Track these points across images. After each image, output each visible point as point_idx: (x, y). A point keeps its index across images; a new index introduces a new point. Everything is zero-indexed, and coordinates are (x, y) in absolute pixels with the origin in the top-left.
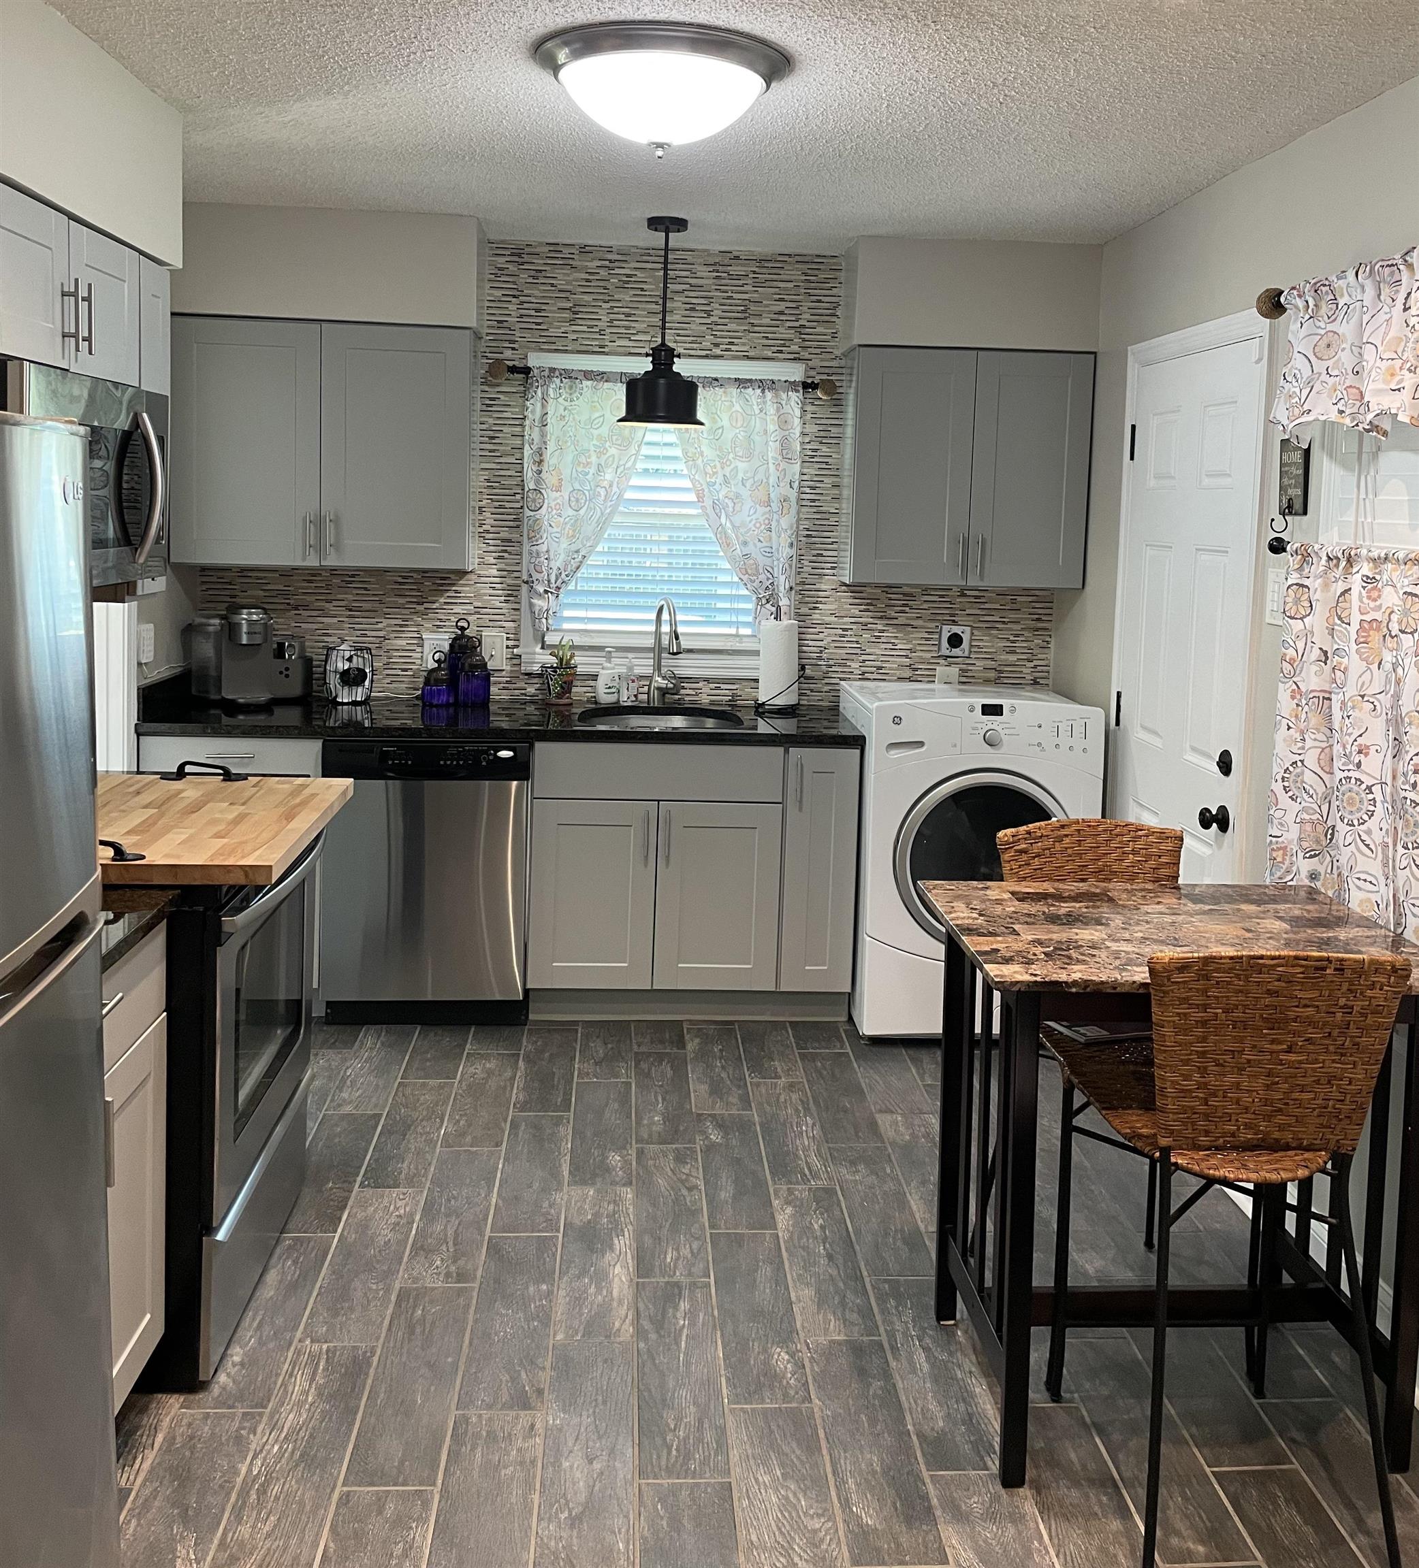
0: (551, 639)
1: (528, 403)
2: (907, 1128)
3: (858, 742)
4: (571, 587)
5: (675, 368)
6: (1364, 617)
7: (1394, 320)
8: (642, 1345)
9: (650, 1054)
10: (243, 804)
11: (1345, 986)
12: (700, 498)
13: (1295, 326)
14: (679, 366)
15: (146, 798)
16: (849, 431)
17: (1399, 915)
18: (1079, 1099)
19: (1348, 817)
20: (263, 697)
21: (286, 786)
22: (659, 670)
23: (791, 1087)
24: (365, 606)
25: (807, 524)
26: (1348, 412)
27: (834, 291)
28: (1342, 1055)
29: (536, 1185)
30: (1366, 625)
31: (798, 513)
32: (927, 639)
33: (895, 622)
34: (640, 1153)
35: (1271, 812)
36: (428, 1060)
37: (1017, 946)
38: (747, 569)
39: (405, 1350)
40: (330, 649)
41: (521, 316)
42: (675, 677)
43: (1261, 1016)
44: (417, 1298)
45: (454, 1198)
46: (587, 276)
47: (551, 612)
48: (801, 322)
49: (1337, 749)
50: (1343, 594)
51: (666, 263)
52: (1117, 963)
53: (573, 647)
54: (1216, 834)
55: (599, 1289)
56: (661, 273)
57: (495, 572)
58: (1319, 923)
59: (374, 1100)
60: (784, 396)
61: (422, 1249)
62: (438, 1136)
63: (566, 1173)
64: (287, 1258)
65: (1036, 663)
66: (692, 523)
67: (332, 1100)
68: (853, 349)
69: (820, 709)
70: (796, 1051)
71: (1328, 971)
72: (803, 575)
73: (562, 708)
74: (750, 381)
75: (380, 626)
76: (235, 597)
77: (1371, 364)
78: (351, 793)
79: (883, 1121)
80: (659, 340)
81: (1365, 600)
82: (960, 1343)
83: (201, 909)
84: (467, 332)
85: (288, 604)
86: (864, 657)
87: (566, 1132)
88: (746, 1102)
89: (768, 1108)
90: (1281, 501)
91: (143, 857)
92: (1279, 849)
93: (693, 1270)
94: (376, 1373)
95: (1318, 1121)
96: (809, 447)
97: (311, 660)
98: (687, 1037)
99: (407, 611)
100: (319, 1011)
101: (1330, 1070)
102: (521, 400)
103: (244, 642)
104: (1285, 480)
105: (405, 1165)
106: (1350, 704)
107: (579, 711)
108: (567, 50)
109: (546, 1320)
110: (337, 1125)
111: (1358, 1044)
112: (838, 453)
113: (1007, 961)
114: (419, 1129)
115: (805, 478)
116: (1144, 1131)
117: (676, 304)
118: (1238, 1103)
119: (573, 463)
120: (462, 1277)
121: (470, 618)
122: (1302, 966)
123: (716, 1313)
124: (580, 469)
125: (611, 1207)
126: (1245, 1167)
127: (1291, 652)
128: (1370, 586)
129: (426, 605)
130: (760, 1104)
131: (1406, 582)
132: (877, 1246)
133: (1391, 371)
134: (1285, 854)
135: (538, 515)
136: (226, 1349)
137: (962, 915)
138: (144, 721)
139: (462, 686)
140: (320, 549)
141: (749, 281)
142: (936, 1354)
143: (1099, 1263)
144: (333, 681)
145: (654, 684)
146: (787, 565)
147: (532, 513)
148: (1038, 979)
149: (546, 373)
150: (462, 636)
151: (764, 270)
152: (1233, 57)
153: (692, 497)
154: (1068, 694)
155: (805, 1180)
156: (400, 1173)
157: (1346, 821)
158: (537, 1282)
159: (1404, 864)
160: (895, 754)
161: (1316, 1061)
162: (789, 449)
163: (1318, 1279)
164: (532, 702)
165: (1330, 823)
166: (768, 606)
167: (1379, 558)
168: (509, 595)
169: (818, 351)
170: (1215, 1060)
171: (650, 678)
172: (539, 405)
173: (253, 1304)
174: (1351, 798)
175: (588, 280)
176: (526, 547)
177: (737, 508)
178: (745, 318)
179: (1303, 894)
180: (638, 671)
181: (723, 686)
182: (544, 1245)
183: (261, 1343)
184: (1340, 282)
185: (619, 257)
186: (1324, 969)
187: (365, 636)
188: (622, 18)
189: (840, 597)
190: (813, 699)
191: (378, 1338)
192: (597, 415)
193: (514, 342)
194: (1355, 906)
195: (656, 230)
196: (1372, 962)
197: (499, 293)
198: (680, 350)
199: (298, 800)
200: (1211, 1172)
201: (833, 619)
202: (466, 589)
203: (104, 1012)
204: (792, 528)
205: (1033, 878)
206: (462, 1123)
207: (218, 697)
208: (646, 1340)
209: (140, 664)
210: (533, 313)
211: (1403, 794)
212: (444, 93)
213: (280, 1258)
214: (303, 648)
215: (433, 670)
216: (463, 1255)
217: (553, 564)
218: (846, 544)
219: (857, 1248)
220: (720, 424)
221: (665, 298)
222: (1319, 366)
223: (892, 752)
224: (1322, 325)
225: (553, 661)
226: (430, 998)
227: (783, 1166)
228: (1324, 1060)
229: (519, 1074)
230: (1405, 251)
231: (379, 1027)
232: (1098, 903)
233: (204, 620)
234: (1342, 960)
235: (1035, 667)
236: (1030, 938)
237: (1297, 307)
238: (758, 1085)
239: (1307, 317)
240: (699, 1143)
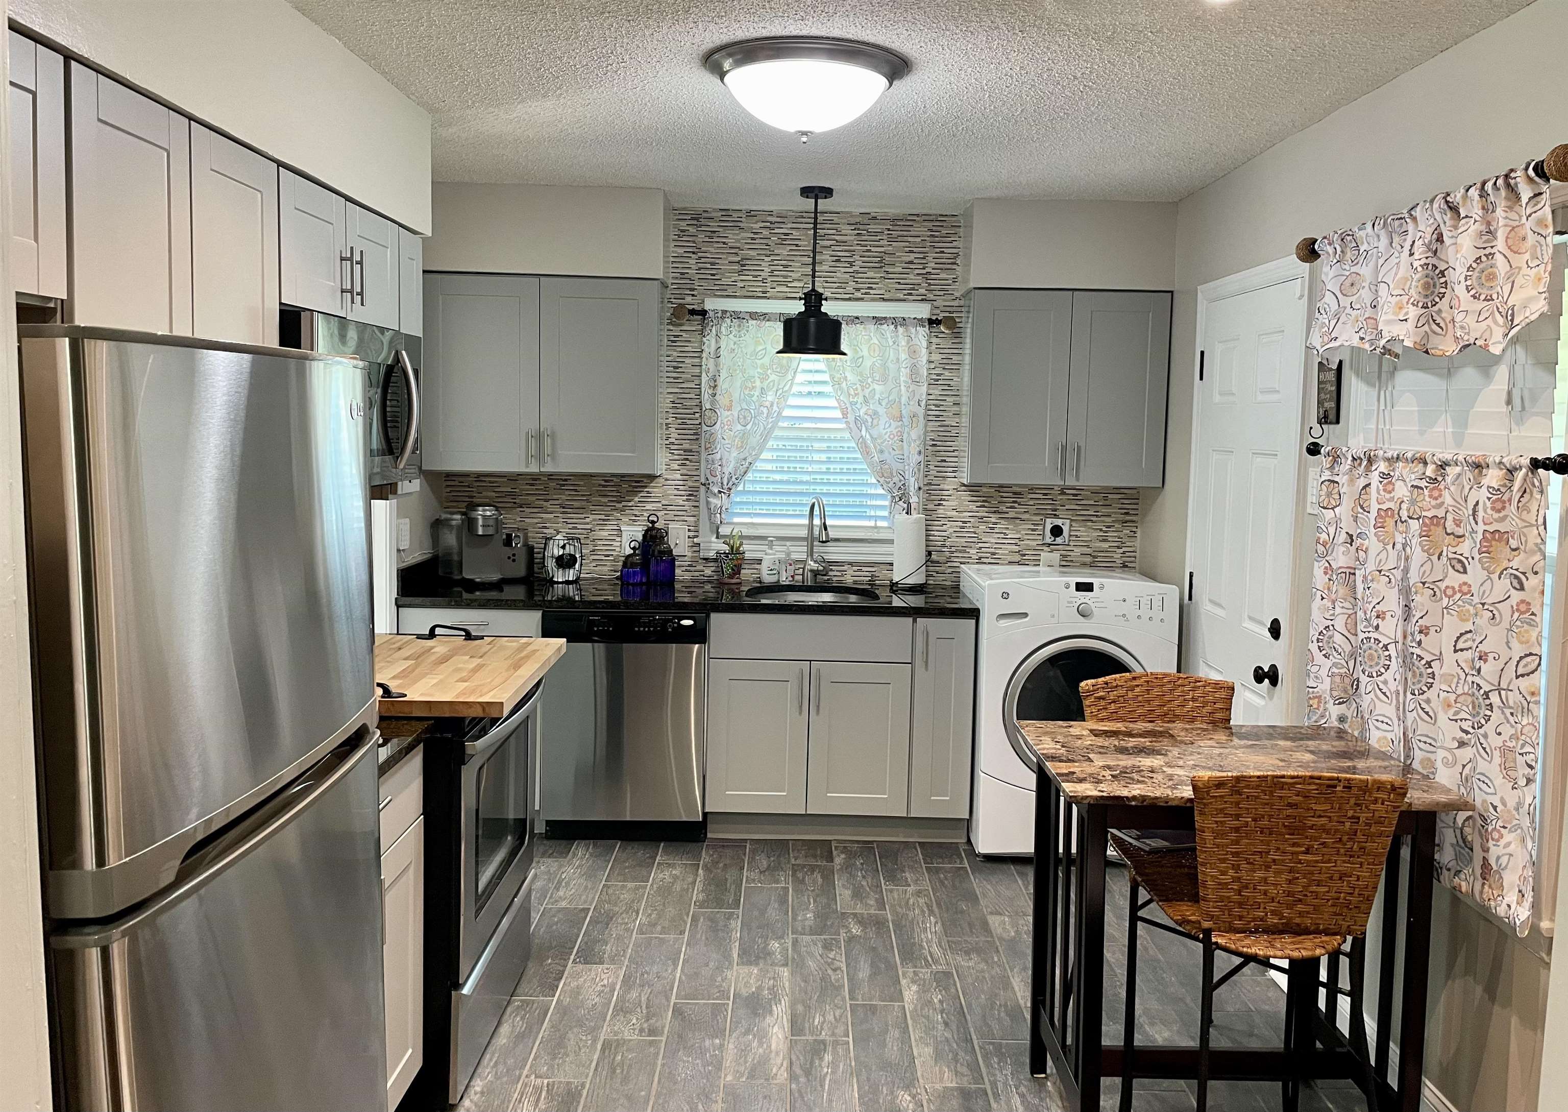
0: (724, 530)
1: (704, 339)
2: (1013, 927)
3: (974, 614)
4: (740, 488)
5: (823, 309)
6: (1380, 506)
7: (1401, 263)
8: (793, 1086)
9: (804, 866)
10: (481, 657)
11: (1352, 801)
12: (845, 415)
13: (1326, 269)
14: (827, 307)
15: (405, 652)
16: (967, 359)
17: (1408, 748)
18: (1143, 895)
19: (1368, 670)
20: (495, 577)
21: (514, 644)
22: (812, 555)
23: (918, 893)
24: (576, 504)
25: (933, 435)
26: (1367, 338)
27: (955, 244)
28: (1351, 856)
29: (711, 964)
30: (1382, 513)
31: (926, 426)
32: (1033, 530)
33: (1006, 516)
34: (795, 942)
35: (1309, 667)
36: (626, 868)
37: (1090, 770)
38: (883, 473)
39: (608, 1086)
40: (548, 539)
41: (700, 269)
42: (824, 561)
43: (1284, 824)
44: (618, 1046)
45: (647, 973)
46: (752, 235)
47: (724, 509)
48: (928, 270)
49: (1360, 614)
50: (1364, 488)
51: (815, 223)
52: (1171, 783)
53: (742, 537)
54: (1268, 689)
55: (761, 1044)
56: (812, 232)
57: (679, 477)
58: (1344, 755)
59: (584, 897)
60: (913, 330)
61: (622, 1010)
62: (634, 926)
63: (735, 956)
64: (516, 1015)
65: (1124, 549)
66: (839, 435)
67: (551, 897)
68: (969, 292)
69: (944, 588)
70: (924, 866)
71: (1338, 788)
72: (929, 477)
73: (734, 587)
74: (885, 318)
75: (587, 520)
76: (472, 497)
77: (1384, 300)
78: (564, 650)
79: (994, 921)
80: (810, 286)
81: (1382, 493)
82: (1049, 1092)
83: (450, 736)
84: (656, 282)
85: (515, 503)
86: (981, 545)
87: (736, 925)
88: (881, 905)
89: (899, 910)
90: (1318, 412)
91: (406, 696)
92: (1315, 698)
93: (836, 1031)
94: (586, 1102)
95: (1331, 909)
96: (933, 372)
97: (532, 548)
98: (835, 853)
99: (607, 508)
100: (540, 828)
101: (1340, 869)
102: (699, 337)
103: (480, 533)
104: (1322, 395)
105: (608, 948)
106: (1369, 578)
107: (746, 589)
108: (731, 60)
109: (719, 1067)
110: (554, 916)
111: (1364, 848)
112: (958, 377)
113: (1081, 780)
114: (620, 920)
115: (931, 398)
116: (1193, 918)
117: (825, 257)
118: (1265, 894)
119: (741, 387)
120: (652, 1032)
121: (659, 514)
122: (1317, 784)
123: (853, 1064)
124: (747, 392)
125: (771, 982)
126: (1273, 946)
127: (1324, 536)
128: (1386, 481)
129: (624, 504)
130: (892, 906)
131: (1413, 477)
132: (984, 1016)
133: (1400, 305)
134: (1319, 702)
135: (712, 429)
136: (469, 1082)
137: (1047, 746)
138: (403, 595)
139: (652, 568)
140: (540, 457)
141: (885, 237)
142: (1029, 1099)
143: (1166, 1034)
144: (551, 564)
145: (808, 567)
146: (916, 470)
147: (709, 428)
148: (1105, 794)
149: (719, 315)
150: (653, 528)
151: (896, 228)
152: (1268, 52)
153: (838, 414)
154: (1151, 575)
155: (928, 965)
156: (605, 953)
157: (1367, 673)
158: (713, 1037)
159: (1412, 707)
160: (1004, 623)
161: (1329, 861)
162: (918, 374)
163: (1342, 1045)
164: (709, 582)
165: (1355, 676)
166: (901, 503)
167: (1392, 458)
168: (690, 495)
169: (942, 293)
170: (1246, 859)
171: (804, 562)
172: (713, 341)
173: (490, 1049)
174: (1371, 655)
175: (753, 239)
176: (704, 455)
177: (875, 422)
178: (881, 267)
179: (1332, 733)
180: (795, 556)
181: (864, 569)
182: (717, 1010)
183: (497, 1077)
184: (1361, 232)
185: (779, 220)
186: (1335, 787)
187: (575, 528)
188: (773, 34)
189: (961, 495)
190: (939, 579)
191: (587, 1077)
192: (760, 348)
193: (693, 290)
194: (1373, 742)
195: (807, 197)
196: (1375, 781)
197: (681, 250)
198: (827, 294)
199: (522, 655)
200: (1245, 949)
201: (954, 513)
202: (656, 490)
203: (381, 807)
204: (920, 438)
205: (1108, 719)
206: (653, 916)
207: (459, 577)
208: (798, 1083)
209: (399, 551)
210: (709, 266)
211: (1411, 650)
212: (635, 94)
213: (510, 1015)
214: (526, 537)
215: (629, 556)
216: (654, 1015)
217: (725, 470)
218: (964, 451)
219: (968, 1017)
220: (860, 354)
221: (814, 251)
222: (1346, 302)
223: (1001, 622)
224: (1347, 267)
225: (726, 548)
226: (628, 819)
227: (910, 953)
228: (1336, 861)
229: (698, 879)
230: (1410, 206)
231: (587, 841)
232: (1161, 739)
233: (449, 516)
234: (1349, 780)
235: (1124, 553)
236: (1101, 764)
237: (1328, 253)
238: (891, 891)
239: (1335, 261)
240: (843, 935)
